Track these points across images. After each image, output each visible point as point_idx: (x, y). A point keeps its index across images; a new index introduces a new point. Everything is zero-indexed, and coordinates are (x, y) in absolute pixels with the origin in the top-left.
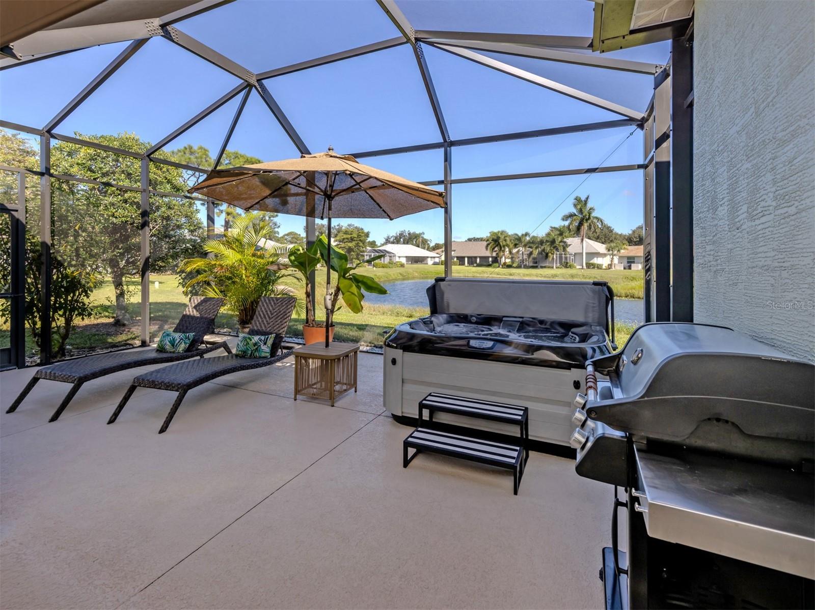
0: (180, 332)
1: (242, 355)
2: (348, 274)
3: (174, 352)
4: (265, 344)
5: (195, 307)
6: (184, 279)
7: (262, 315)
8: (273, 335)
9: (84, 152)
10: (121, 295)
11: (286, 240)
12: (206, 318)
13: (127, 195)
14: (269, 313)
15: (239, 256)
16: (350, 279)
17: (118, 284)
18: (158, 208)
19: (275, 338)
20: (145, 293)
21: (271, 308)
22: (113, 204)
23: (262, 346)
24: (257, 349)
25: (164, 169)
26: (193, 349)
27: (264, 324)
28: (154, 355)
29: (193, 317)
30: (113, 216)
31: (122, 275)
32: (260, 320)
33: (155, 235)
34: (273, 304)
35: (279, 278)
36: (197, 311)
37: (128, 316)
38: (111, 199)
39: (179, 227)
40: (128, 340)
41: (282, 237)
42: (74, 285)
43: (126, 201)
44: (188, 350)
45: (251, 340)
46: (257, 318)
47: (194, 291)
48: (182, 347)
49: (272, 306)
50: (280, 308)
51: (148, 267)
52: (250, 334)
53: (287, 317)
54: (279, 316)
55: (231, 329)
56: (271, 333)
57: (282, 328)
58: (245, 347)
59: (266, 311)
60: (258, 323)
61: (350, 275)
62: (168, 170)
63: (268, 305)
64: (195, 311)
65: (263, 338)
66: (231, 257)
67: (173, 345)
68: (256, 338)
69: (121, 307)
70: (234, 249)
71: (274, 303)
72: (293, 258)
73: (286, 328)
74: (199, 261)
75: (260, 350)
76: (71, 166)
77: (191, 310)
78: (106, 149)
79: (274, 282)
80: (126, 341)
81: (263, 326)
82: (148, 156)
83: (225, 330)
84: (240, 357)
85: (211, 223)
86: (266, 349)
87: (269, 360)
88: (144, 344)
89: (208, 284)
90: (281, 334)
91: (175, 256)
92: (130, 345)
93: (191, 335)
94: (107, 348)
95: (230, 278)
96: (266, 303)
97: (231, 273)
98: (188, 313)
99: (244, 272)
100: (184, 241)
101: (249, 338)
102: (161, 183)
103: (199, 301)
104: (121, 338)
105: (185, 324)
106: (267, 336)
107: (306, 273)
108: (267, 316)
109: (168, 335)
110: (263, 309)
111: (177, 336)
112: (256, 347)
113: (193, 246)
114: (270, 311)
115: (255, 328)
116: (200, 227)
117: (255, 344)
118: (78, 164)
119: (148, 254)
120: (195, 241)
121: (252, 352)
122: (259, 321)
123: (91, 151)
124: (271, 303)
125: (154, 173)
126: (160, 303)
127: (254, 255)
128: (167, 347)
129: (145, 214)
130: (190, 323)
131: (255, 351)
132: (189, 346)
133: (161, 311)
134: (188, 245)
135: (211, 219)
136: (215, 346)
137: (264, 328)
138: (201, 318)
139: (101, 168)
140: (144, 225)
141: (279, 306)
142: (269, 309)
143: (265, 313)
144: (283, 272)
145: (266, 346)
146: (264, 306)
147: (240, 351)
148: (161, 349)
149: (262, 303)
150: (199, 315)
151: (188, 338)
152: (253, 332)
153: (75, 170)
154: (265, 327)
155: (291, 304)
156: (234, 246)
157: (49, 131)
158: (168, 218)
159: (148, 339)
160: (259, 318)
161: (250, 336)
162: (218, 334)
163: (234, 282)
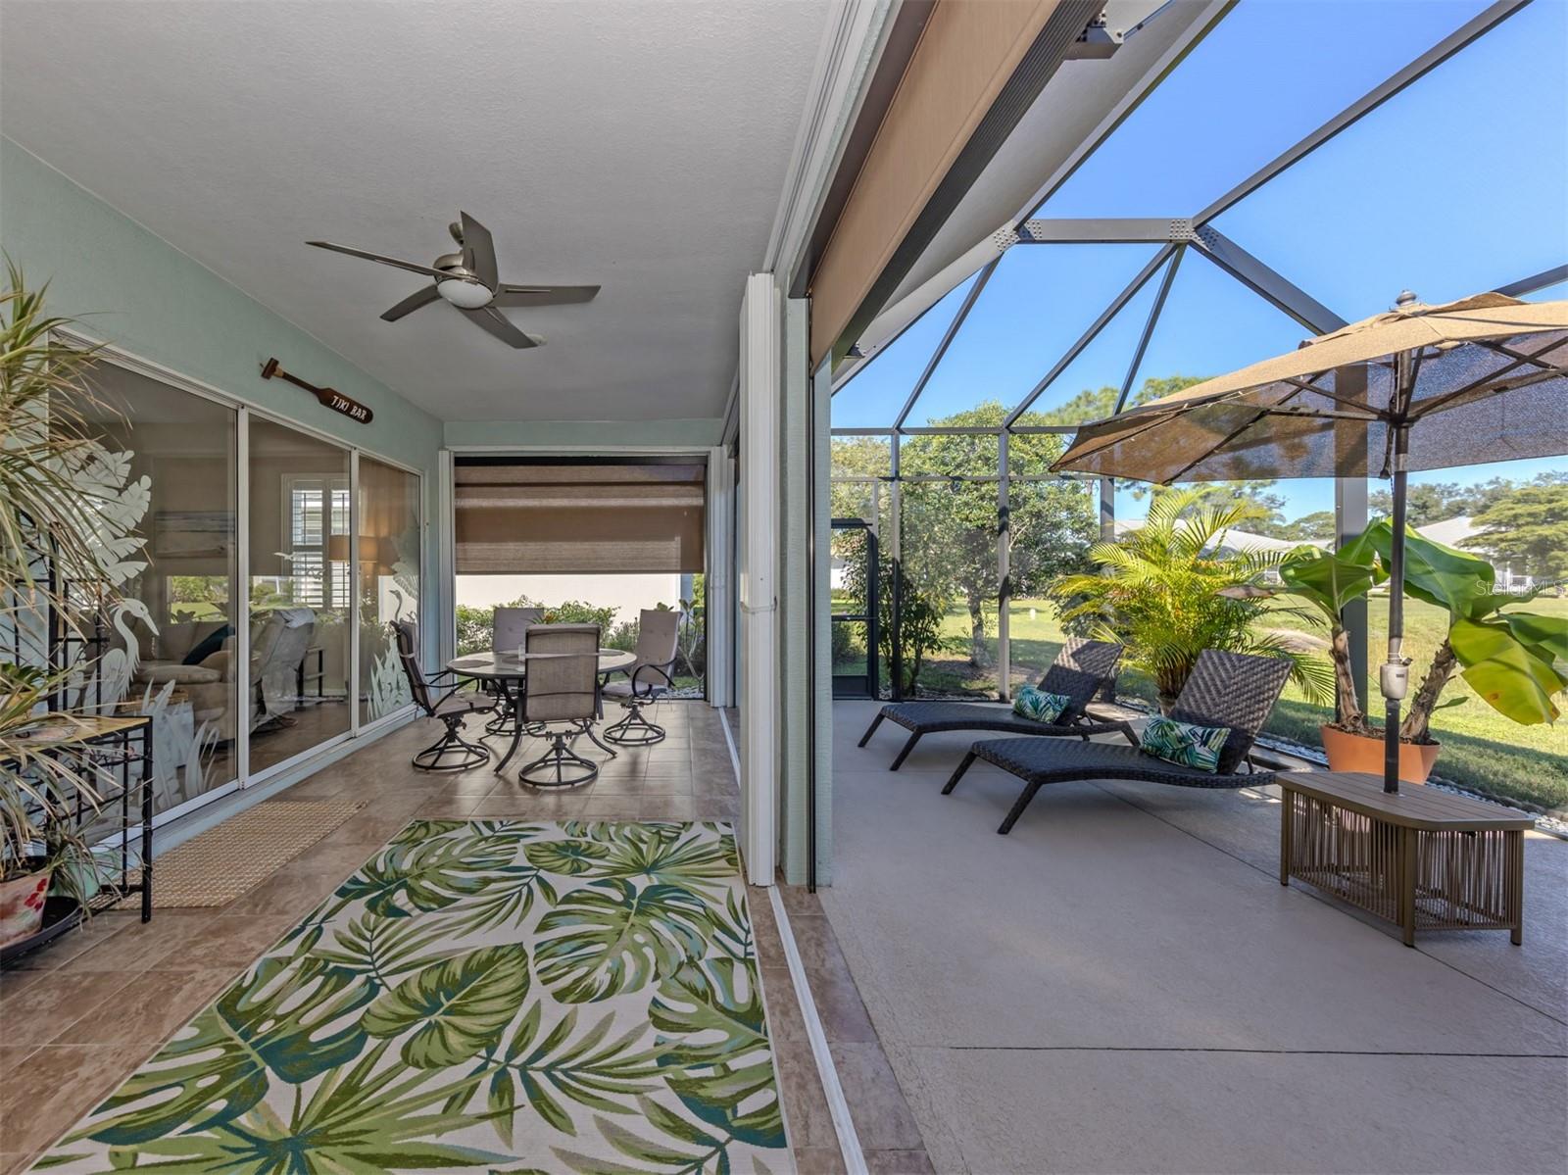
0: (1047, 691)
1: (1155, 754)
2: (1494, 615)
3: (1037, 720)
4: (1204, 743)
5: (1073, 655)
6: (1063, 608)
7: (1202, 687)
8: (1224, 730)
9: (937, 441)
10: (978, 627)
11: (1302, 530)
12: (1090, 675)
13: (984, 489)
14: (1218, 683)
15: (1156, 571)
16: (1504, 628)
17: (975, 612)
18: (1026, 500)
19: (1231, 736)
20: (1004, 626)
21: (1224, 675)
22: (966, 504)
23: (1196, 746)
24: (1185, 748)
25: (1034, 442)
26: (1067, 720)
27: (1206, 703)
28: (1009, 718)
29: (1069, 671)
30: (967, 519)
31: (980, 598)
32: (1198, 696)
33: (1020, 542)
34: (1228, 666)
35: (1255, 614)
36: (1076, 661)
37: (987, 657)
38: (965, 498)
39: (1057, 526)
40: (985, 689)
41: (1292, 526)
42: (924, 611)
43: (982, 498)
44: (1058, 722)
45: (1172, 730)
46: (1191, 689)
47: (1079, 628)
48: (1049, 715)
49: (1226, 670)
50: (1248, 678)
51: (1008, 590)
52: (1174, 719)
53: (1264, 700)
54: (1244, 693)
55: (1149, 701)
56: (1223, 726)
57: (1253, 720)
58: (1160, 740)
59: (1213, 680)
60: (1191, 699)
61: (1499, 618)
62: (1040, 441)
63: (1216, 668)
64: (1072, 660)
65: (1200, 731)
66: (1141, 572)
67: (1036, 709)
68: (1184, 729)
69: (978, 642)
70: (1147, 558)
71: (1233, 666)
72: (1291, 572)
73: (1261, 722)
74: (1081, 580)
75: (1191, 754)
76: (924, 463)
77: (1066, 659)
78: (959, 431)
79: (1241, 621)
80: (982, 690)
81: (1203, 706)
82: (1008, 427)
83: (1136, 701)
84: (1150, 756)
85: (1107, 514)
86: (1206, 756)
87: (1215, 778)
88: (1002, 699)
89: (1103, 617)
90: (1246, 731)
91: (1050, 572)
92: (986, 696)
93: (1065, 698)
94: (959, 695)
95: (1140, 610)
96: (1213, 663)
97: (1142, 601)
98: (1061, 664)
99: (1170, 600)
100: (1064, 547)
101: (1168, 725)
102: (1030, 462)
103: (1080, 646)
104: (978, 685)
105: (1056, 680)
106: (1209, 730)
107: (1332, 606)
108: (1212, 688)
109: (1029, 692)
110: (1205, 674)
111: (1043, 696)
112: (1184, 745)
113: (1078, 555)
114: (1222, 681)
115: (1186, 708)
116: (1092, 524)
117: (1181, 739)
118: (930, 459)
119: (1006, 572)
120: (1081, 546)
121: (1174, 753)
122: (1194, 696)
123: (944, 439)
124: (1223, 664)
125: (1019, 449)
126: (1034, 642)
127: (1195, 568)
128: (1028, 710)
129: (1003, 513)
130: (1063, 679)
131: (1182, 753)
132: (1061, 716)
133: (1033, 653)
134: (1069, 554)
135: (1107, 508)
136: (1109, 725)
137: (1205, 712)
138: (1083, 674)
139: (954, 459)
140: (1004, 527)
141: (1245, 672)
142: (1220, 676)
143: (1210, 683)
144: (1267, 603)
145: (1207, 748)
146: (1207, 668)
147: (1149, 744)
148: (1019, 712)
149: (1204, 662)
150: (1079, 669)
151: (1059, 702)
152: (1180, 716)
153: (927, 467)
154: (1209, 709)
155: (1277, 671)
156: (1149, 552)
157: (898, 428)
158: (1038, 515)
159: (1007, 693)
160: (1195, 689)
161: (1171, 722)
162: (1121, 705)
163: (1147, 618)
